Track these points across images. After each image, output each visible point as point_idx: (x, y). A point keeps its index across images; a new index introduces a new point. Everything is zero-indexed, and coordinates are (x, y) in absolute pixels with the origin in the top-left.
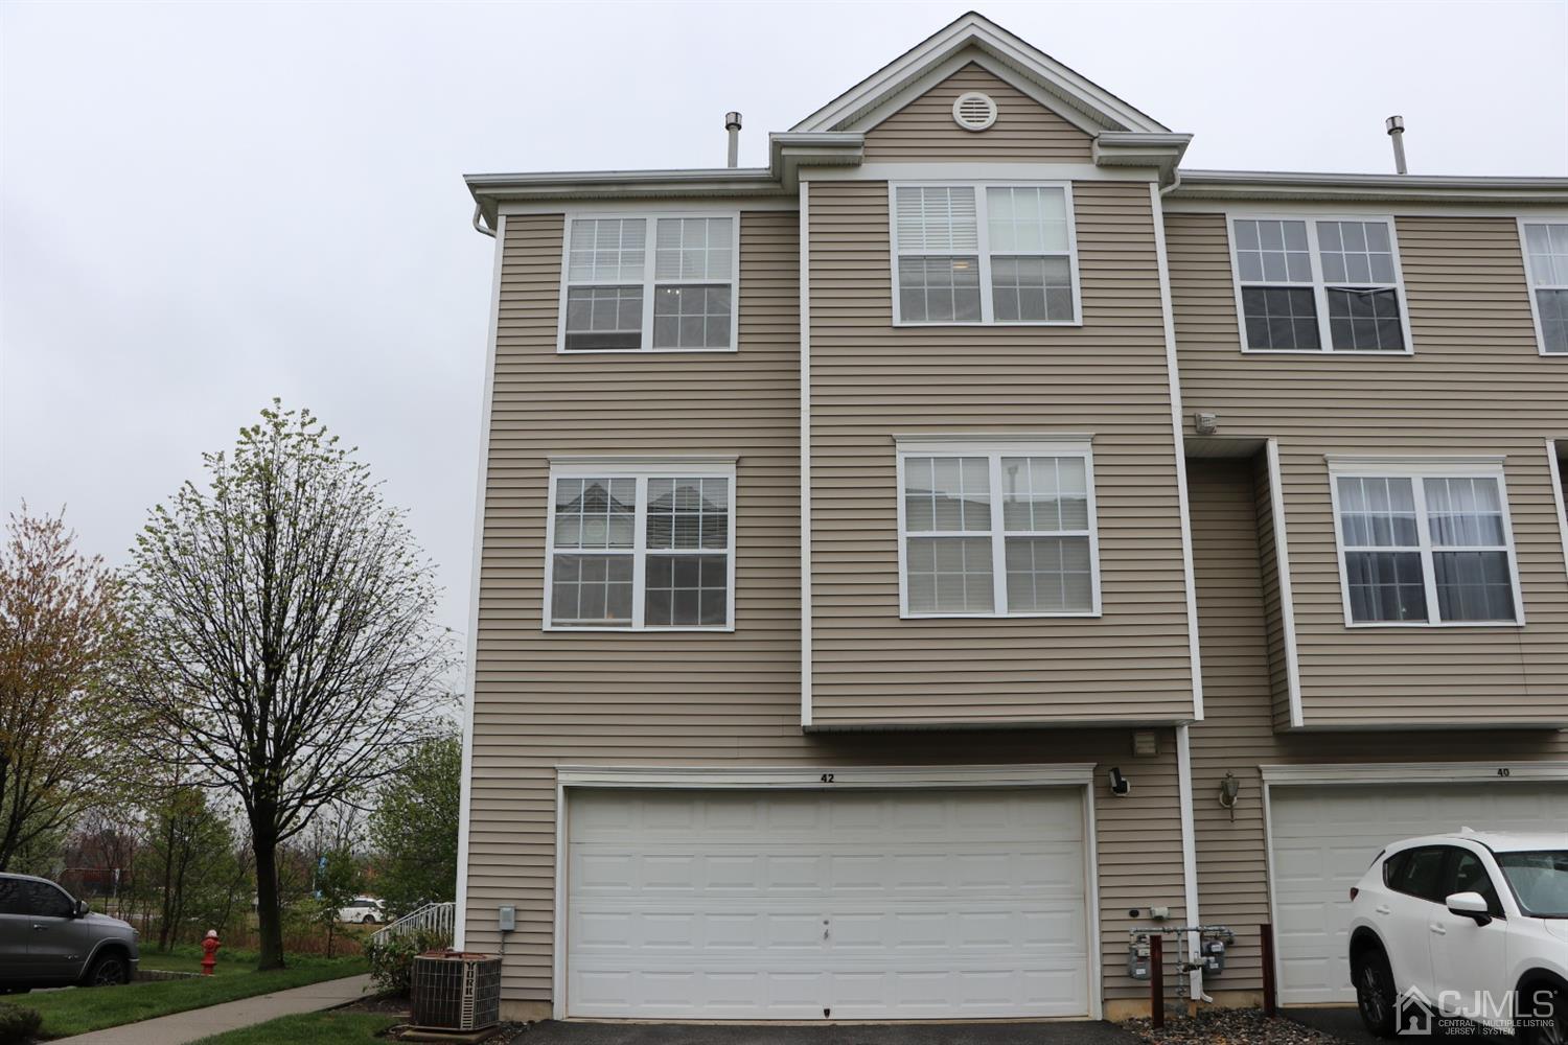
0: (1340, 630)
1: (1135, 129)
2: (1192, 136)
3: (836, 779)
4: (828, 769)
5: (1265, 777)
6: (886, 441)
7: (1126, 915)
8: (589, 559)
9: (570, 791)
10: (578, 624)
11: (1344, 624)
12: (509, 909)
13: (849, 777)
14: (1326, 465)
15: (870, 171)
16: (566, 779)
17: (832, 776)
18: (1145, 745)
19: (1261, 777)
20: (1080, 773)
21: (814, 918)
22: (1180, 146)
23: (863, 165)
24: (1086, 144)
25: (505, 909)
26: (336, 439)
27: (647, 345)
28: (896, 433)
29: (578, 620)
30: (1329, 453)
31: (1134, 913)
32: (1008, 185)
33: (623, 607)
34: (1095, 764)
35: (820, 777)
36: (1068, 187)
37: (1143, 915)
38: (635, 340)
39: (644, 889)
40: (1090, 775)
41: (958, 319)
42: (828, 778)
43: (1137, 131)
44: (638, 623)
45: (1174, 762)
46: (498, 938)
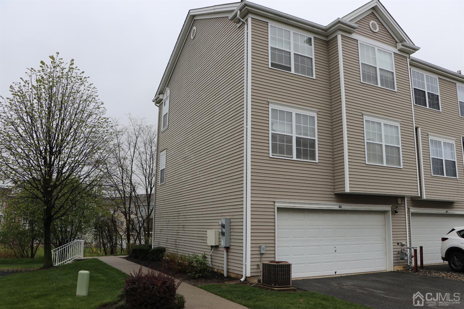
0: (430, 176)
1: (408, 42)
2: (420, 48)
3: (342, 207)
4: (340, 204)
5: (410, 210)
6: (361, 114)
7: (396, 244)
8: (287, 137)
9: (280, 209)
10: (278, 156)
11: (431, 175)
12: (264, 247)
13: (346, 207)
14: (428, 136)
15: (354, 36)
16: (277, 205)
17: (341, 206)
18: (399, 201)
19: (409, 210)
20: (388, 208)
21: (332, 246)
22: (415, 49)
23: (353, 34)
24: (395, 43)
25: (263, 247)
26: (83, 72)
27: (293, 71)
28: (363, 112)
29: (285, 155)
30: (429, 133)
31: (398, 244)
32: (381, 49)
33: (290, 152)
34: (392, 205)
35: (338, 206)
36: (393, 54)
37: (400, 244)
38: (289, 69)
39: (293, 239)
40: (391, 209)
41: (373, 84)
42: (340, 207)
43: (408, 43)
44: (295, 158)
45: (404, 206)
46: (259, 256)
